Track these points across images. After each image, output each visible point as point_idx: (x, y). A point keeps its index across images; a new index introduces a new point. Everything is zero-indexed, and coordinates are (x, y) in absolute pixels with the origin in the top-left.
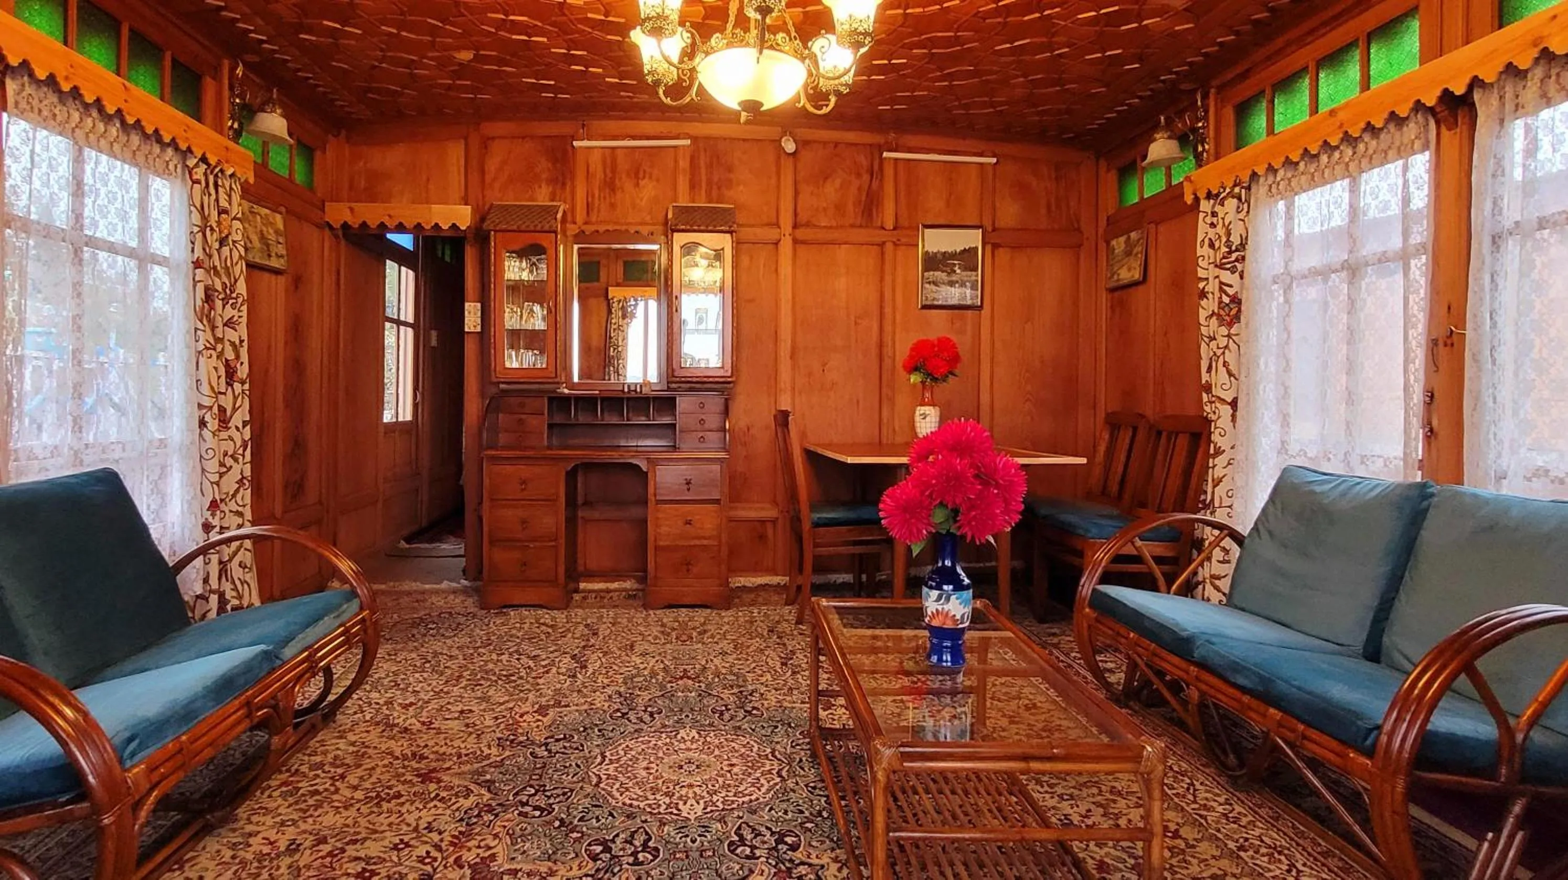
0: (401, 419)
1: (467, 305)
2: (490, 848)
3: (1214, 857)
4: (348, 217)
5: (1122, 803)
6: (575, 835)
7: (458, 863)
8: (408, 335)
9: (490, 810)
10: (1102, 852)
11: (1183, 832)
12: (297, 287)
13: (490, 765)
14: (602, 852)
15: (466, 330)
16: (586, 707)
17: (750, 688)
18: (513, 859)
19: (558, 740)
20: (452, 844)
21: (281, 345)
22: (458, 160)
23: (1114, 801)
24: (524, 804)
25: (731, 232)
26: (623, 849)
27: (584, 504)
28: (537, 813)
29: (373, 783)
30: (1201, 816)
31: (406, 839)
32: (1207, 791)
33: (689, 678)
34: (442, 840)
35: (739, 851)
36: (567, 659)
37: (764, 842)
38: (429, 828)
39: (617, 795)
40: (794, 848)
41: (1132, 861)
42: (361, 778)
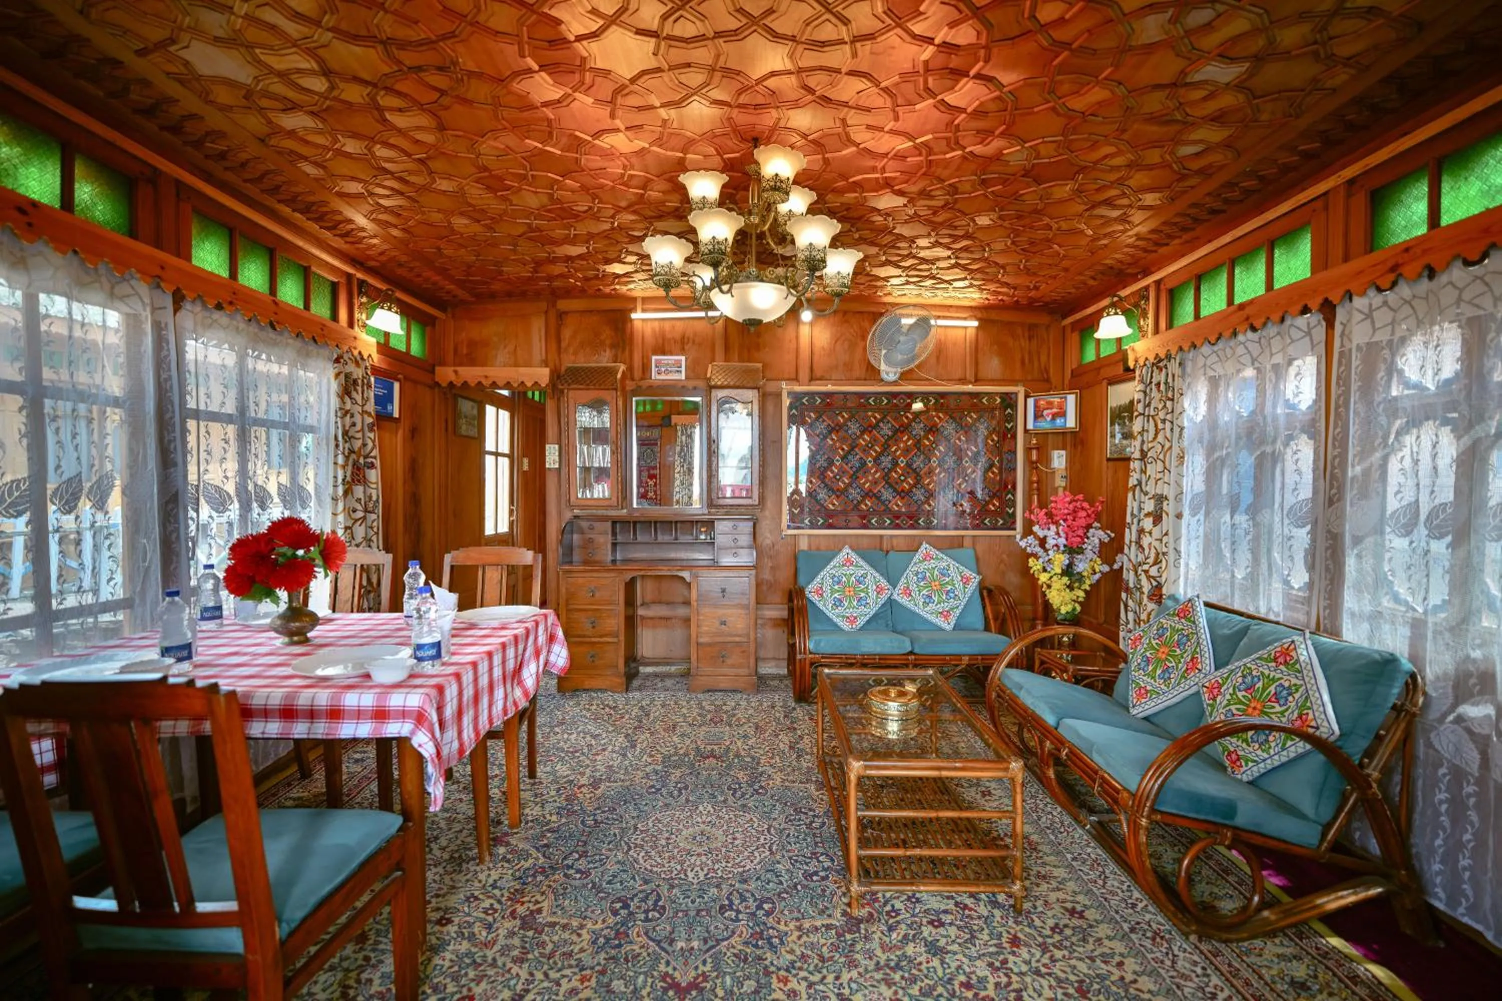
0: (500, 531)
1: (547, 446)
2: (537, 902)
3: (1108, 937)
4: (452, 377)
5: (1044, 886)
6: (602, 895)
7: (513, 915)
8: (504, 463)
9: (543, 871)
10: (1018, 928)
11: (1087, 914)
12: (413, 437)
13: (549, 831)
14: (621, 908)
15: (547, 466)
16: (628, 783)
17: (760, 769)
18: (555, 913)
19: (604, 812)
20: (509, 899)
21: (400, 483)
22: (540, 331)
23: (1038, 885)
24: (569, 867)
25: (758, 388)
26: (639, 907)
27: (642, 605)
28: (578, 876)
29: (458, 846)
30: (1106, 899)
31: (476, 893)
32: (1114, 879)
33: (715, 757)
34: (502, 895)
35: (726, 914)
36: (621, 739)
37: (746, 908)
38: (494, 886)
39: (642, 861)
40: (768, 914)
41: (1040, 940)
42: (450, 840)
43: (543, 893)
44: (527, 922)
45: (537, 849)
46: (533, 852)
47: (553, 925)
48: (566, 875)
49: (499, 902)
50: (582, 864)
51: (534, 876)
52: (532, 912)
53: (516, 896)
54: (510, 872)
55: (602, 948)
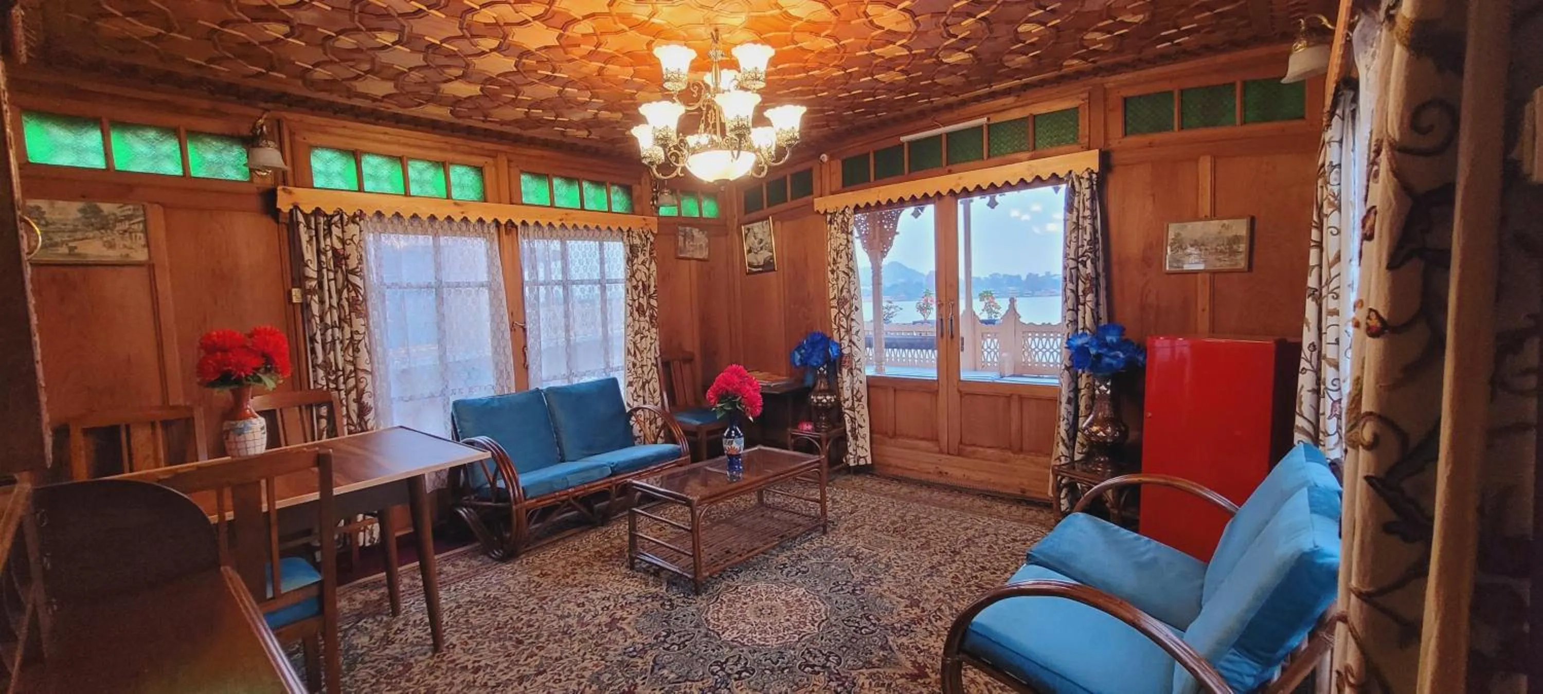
43: (899, 615)
44: (914, 604)
45: (891, 648)
46: (895, 648)
47: (901, 597)
48: (879, 620)
49: (930, 620)
50: (864, 623)
51: (902, 629)
52: (911, 607)
53: (917, 621)
54: (917, 639)
55: (879, 579)
